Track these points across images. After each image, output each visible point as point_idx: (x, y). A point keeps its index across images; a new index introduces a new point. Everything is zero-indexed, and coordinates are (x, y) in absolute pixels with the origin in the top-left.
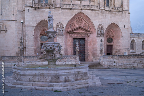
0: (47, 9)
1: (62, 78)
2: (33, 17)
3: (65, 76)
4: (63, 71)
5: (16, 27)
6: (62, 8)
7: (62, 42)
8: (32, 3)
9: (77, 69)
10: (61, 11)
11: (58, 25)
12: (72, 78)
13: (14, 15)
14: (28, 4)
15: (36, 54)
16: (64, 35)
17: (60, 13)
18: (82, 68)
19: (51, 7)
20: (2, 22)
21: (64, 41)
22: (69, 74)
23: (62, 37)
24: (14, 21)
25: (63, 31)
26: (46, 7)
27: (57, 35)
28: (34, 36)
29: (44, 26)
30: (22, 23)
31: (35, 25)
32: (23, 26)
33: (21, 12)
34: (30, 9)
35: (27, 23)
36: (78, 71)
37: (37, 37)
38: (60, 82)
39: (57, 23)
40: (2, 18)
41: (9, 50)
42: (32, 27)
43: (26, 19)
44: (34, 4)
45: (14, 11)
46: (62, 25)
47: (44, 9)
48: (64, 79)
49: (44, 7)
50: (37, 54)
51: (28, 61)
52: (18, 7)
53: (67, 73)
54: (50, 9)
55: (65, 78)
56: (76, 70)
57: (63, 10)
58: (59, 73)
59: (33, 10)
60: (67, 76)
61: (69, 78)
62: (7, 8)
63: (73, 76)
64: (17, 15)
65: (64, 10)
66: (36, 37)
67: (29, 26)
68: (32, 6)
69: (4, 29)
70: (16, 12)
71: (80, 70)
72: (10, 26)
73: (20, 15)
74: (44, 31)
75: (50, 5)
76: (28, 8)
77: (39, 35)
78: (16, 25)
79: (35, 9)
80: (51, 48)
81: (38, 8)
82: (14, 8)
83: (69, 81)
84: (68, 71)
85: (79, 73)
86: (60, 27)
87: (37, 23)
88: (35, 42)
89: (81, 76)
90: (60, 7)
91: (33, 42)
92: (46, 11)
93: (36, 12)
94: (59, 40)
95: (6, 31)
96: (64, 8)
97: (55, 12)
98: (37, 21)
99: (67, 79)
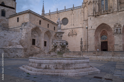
0: (105, 15)
1: (43, 66)
2: (94, 22)
3: (46, 65)
4: (45, 61)
5: (83, 31)
6: (119, 11)
7: (120, 39)
8: (93, 13)
9: (58, 59)
10: (118, 14)
11: (115, 26)
12: (53, 67)
13: (82, 24)
14: (90, 15)
15: (96, 50)
16: (122, 33)
17: (117, 16)
18: (63, 59)
19: (109, 12)
20: (74, 29)
21: (121, 39)
22: (50, 63)
23: (120, 35)
24: (82, 28)
25: (120, 29)
26: (104, 13)
27: (115, 34)
28: (95, 37)
29: (104, 28)
30: (87, 28)
31: (95, 28)
32: (87, 30)
33: (86, 21)
34: (92, 17)
35: (89, 28)
36: (59, 61)
37: (98, 37)
38: (41, 68)
39: (115, 24)
40: (74, 27)
41: (78, 48)
42: (93, 30)
43: (89, 25)
44: (94, 13)
45: (82, 21)
46: (120, 25)
47: (103, 15)
48: (44, 67)
49: (103, 14)
50: (98, 50)
51: (86, 55)
52: (84, 18)
53: (48, 62)
54: (108, 14)
55: (46, 66)
56: (56, 61)
57: (120, 13)
58: (40, 62)
59: (94, 18)
60: (48, 65)
61: (49, 67)
62: (77, 20)
63: (54, 65)
64: (83, 23)
65: (122, 12)
66: (96, 37)
67: (91, 30)
68: (93, 15)
69: (75, 34)
70: (83, 21)
71: (62, 61)
72: (79, 31)
73: (85, 23)
74: (104, 32)
75: (108, 11)
76: (90, 17)
77: (99, 36)
78: (83, 30)
79: (96, 17)
80: (55, 44)
81: (98, 15)
82: (82, 19)
83: (49, 68)
84: (49, 61)
85: (60, 63)
86: (117, 27)
87: (97, 27)
88: (95, 41)
89: (63, 66)
90: (117, 10)
91: (94, 41)
92: (104, 16)
93: (96, 19)
94: (117, 38)
95: (76, 35)
96: (121, 10)
97: (112, 15)
98: (97, 25)
99: (47, 67)
